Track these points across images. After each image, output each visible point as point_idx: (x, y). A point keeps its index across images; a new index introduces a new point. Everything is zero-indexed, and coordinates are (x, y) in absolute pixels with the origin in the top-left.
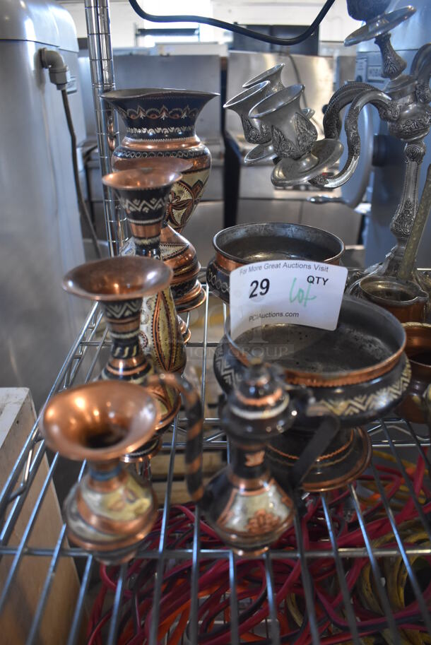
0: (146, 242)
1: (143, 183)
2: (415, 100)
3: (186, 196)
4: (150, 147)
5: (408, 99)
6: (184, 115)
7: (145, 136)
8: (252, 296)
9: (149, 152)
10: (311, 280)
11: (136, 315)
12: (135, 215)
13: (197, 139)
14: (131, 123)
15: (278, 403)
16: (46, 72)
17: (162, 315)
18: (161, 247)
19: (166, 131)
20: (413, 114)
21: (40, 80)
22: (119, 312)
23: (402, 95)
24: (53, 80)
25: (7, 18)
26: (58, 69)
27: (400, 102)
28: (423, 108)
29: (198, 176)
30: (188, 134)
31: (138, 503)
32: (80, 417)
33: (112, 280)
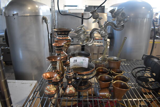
0: (58, 54)
1: (58, 45)
2: (104, 31)
3: (67, 46)
4: (61, 38)
5: (103, 31)
6: (67, 33)
7: (60, 37)
8: (74, 62)
9: (61, 39)
10: (83, 60)
11: (56, 64)
12: (57, 50)
13: (69, 37)
14: (58, 34)
15: (72, 74)
16: (44, 20)
17: (61, 65)
18: (61, 55)
19: (63, 36)
20: (104, 34)
21: (43, 22)
22: (53, 63)
23: (102, 30)
24: (45, 22)
25: (37, 11)
26: (46, 20)
27: (102, 32)
28: (106, 33)
29: (69, 43)
30: (68, 36)
31: (54, 89)
32: (47, 76)
33: (53, 59)
